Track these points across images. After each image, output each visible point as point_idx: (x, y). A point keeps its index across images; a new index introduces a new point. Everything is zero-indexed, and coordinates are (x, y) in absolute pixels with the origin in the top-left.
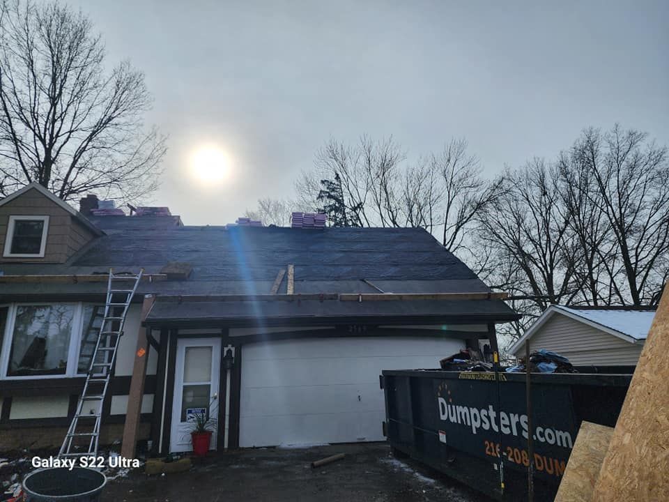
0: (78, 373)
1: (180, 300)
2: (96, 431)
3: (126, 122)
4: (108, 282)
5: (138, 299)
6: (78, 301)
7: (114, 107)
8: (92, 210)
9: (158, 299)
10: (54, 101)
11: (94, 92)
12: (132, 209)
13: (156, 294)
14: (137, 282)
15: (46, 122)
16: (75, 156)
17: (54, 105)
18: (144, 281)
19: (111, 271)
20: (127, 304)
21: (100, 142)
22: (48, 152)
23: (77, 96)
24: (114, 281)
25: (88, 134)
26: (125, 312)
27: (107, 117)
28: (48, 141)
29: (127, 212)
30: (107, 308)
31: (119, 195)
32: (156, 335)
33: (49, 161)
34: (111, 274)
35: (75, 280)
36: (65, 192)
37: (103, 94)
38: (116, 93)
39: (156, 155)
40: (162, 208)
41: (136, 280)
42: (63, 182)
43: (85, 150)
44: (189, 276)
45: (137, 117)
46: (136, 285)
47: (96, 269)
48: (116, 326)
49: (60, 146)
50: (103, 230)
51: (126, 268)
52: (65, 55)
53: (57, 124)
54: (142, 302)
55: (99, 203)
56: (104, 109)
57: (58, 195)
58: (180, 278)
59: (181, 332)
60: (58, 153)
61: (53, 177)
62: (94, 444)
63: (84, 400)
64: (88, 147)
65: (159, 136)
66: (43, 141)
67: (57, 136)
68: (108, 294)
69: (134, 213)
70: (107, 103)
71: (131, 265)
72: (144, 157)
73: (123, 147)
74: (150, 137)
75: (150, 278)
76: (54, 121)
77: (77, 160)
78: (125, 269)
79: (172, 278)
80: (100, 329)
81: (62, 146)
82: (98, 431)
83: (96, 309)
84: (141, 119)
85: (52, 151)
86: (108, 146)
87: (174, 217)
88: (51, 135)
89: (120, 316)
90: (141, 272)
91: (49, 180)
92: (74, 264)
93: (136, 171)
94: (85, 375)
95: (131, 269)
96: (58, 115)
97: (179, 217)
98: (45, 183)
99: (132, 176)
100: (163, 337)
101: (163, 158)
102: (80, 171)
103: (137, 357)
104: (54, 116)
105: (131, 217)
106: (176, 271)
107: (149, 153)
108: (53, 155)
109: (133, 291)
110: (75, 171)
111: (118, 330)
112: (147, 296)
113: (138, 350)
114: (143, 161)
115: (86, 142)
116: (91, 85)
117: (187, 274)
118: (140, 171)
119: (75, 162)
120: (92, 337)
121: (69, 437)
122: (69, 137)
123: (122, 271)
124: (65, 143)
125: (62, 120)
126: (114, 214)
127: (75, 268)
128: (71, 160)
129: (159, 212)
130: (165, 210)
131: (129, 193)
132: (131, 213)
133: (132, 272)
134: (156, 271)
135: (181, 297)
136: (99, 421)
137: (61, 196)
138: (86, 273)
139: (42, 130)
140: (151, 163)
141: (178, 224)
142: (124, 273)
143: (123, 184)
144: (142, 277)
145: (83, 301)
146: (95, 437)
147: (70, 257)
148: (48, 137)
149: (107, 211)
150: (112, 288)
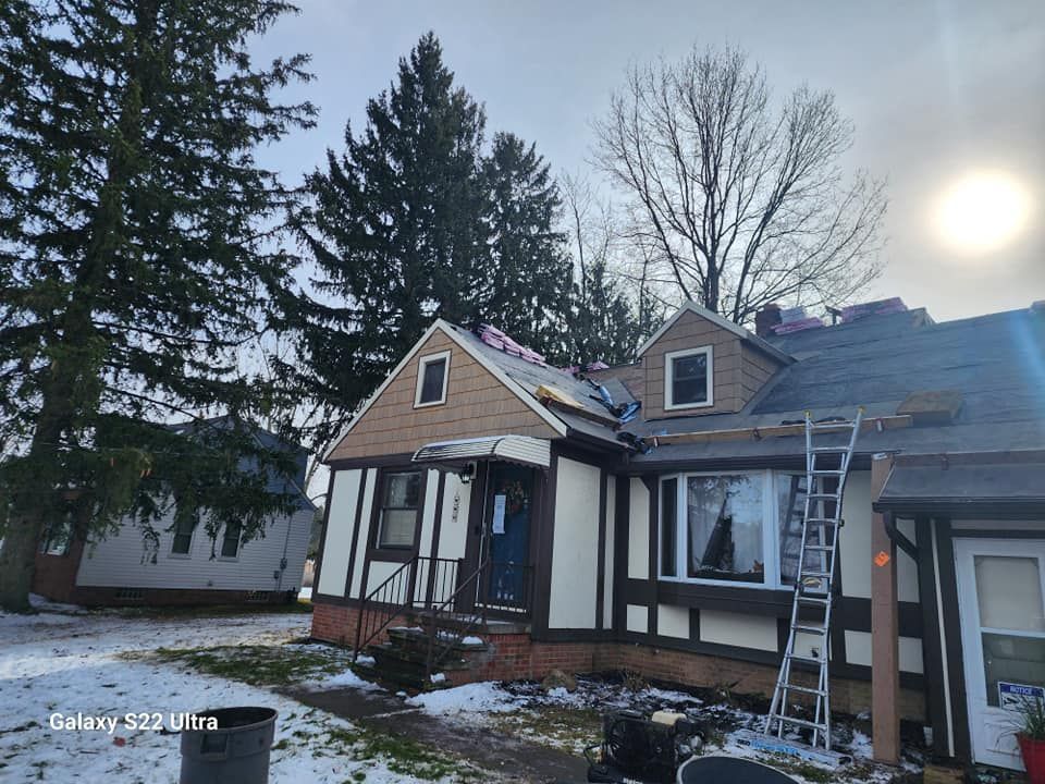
0: (783, 584)
1: (946, 462)
2: (823, 689)
3: (813, 182)
4: (805, 436)
5: (861, 464)
6: (765, 468)
7: (791, 164)
8: (772, 327)
9: (897, 460)
10: (710, 187)
11: (761, 156)
12: (835, 313)
13: (893, 452)
14: (855, 432)
15: (704, 222)
16: (746, 258)
17: (710, 195)
18: (867, 430)
19: (807, 418)
20: (842, 472)
21: (779, 225)
22: (711, 261)
23: (740, 172)
24: (816, 435)
25: (760, 220)
26: (841, 486)
27: (784, 185)
28: (709, 248)
29: (828, 321)
30: (810, 478)
31: (817, 297)
32: (906, 528)
33: (714, 273)
34: (808, 421)
35: (758, 436)
36: (740, 311)
37: (772, 153)
38: (792, 143)
39: (869, 218)
40: (888, 301)
41: (852, 429)
42: (735, 299)
43: (758, 246)
44: (957, 416)
45: (830, 168)
46: (853, 438)
47: (785, 417)
48: (830, 509)
49: (725, 249)
50: (792, 356)
51: (833, 410)
52: (716, 119)
53: (718, 221)
54: (870, 469)
55: (782, 315)
56: (778, 174)
57: (731, 318)
58: (939, 421)
59: (957, 525)
60: (724, 260)
61: (722, 296)
62: (822, 709)
63: (796, 630)
64: (762, 240)
65: (869, 186)
66: (704, 249)
67: (720, 236)
68: (808, 454)
69: (839, 319)
70: (780, 164)
71: (842, 404)
72: (849, 228)
73: (813, 223)
74: (855, 191)
75: (879, 424)
76: (714, 216)
77: (749, 263)
78: (833, 412)
79: (921, 421)
80: (804, 514)
81: (728, 248)
82: (826, 689)
83: (796, 479)
84: (836, 168)
85: (717, 259)
86: (791, 228)
87: (913, 311)
88: (713, 238)
89: (835, 492)
90: (859, 414)
91: (717, 300)
92: (753, 413)
93: (838, 255)
94: (791, 588)
95: (842, 412)
96: (717, 207)
97: (924, 309)
98: (712, 306)
99: (833, 264)
100: (923, 532)
101: (883, 220)
102: (758, 277)
103: (875, 567)
104: (713, 209)
105: (833, 328)
106: (929, 408)
107: (855, 219)
108: (718, 265)
109: (850, 448)
110: (749, 278)
111: (834, 518)
112: (876, 457)
113: (875, 554)
114: (848, 236)
115: (758, 233)
116: (755, 147)
117: (953, 413)
118: (847, 251)
119: (747, 266)
120: (795, 526)
121: (781, 689)
122: (735, 233)
123: (828, 416)
124: (731, 242)
125: (723, 212)
126: (807, 327)
127: (756, 416)
128: (742, 264)
129: (883, 308)
130: (894, 303)
131: (831, 291)
132: (834, 321)
133: (844, 416)
134: (886, 410)
135: (945, 455)
136: (824, 670)
137: (735, 320)
138: (771, 423)
139: (701, 234)
140: (861, 234)
141: (923, 323)
142: (831, 419)
143: (821, 281)
144: (863, 424)
145: (772, 468)
146: (822, 698)
147: (747, 403)
148: (709, 241)
149: (795, 324)
150: (813, 444)
